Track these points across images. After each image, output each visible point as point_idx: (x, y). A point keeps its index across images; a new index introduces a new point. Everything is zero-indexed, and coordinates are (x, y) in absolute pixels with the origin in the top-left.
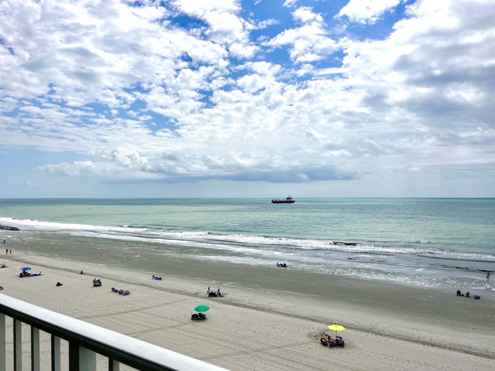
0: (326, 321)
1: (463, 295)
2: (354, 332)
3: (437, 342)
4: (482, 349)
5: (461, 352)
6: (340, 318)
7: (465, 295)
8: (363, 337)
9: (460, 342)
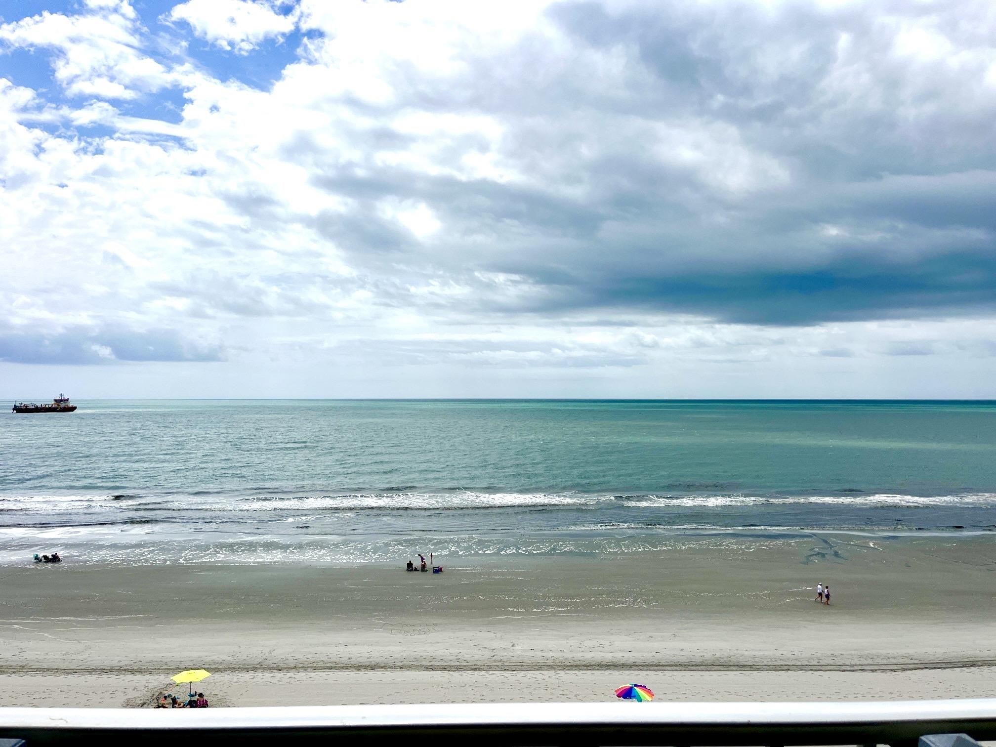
0: (166, 667)
1: (416, 569)
2: (227, 677)
3: (378, 660)
4: (451, 658)
5: (419, 670)
6: (195, 654)
7: (419, 568)
8: (245, 682)
9: (416, 653)
